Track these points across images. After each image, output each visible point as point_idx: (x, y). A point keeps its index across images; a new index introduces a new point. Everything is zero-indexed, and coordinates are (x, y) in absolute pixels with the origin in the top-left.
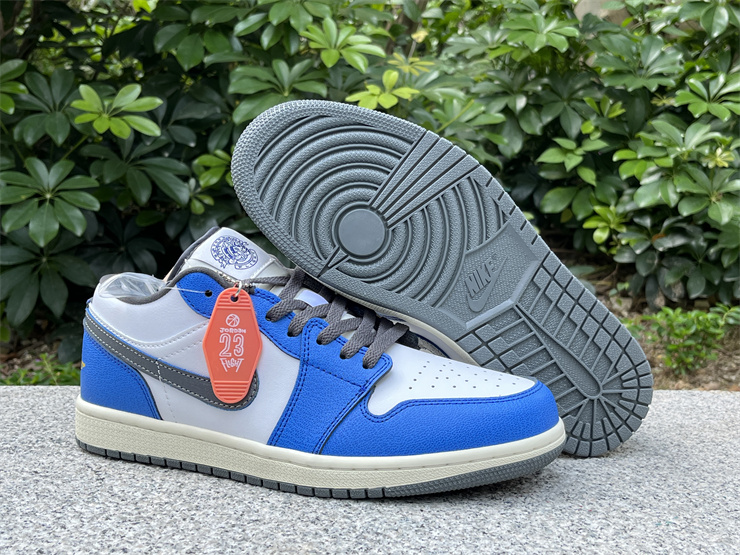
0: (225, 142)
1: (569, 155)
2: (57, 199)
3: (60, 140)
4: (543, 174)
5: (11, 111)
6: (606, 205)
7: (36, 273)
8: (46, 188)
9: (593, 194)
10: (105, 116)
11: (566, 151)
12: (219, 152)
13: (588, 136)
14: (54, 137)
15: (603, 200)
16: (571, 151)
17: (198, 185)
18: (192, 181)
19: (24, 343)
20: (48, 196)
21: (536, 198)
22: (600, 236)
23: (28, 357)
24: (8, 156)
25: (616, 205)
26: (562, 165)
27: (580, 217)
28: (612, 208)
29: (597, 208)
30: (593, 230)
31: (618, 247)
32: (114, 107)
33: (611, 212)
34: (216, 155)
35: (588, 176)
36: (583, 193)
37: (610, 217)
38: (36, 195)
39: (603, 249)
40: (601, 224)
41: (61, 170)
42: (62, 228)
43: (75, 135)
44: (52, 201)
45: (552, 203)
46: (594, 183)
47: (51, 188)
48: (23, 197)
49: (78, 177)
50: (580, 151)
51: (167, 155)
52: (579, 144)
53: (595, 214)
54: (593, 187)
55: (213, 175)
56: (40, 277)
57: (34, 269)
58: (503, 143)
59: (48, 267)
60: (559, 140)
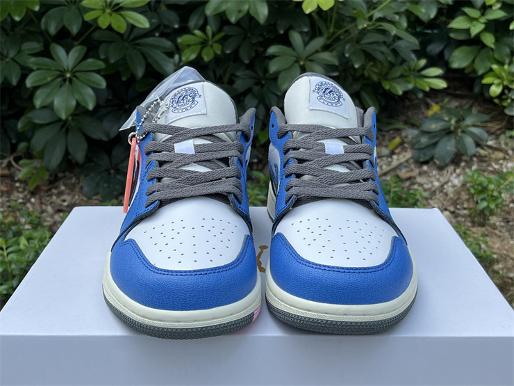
0: (201, 22)
1: (475, 23)
2: (74, 79)
3: (75, 30)
4: (452, 35)
5: (37, 8)
6: (501, 64)
7: (64, 129)
8: (66, 69)
9: (491, 53)
10: (108, 11)
11: (472, 19)
12: (197, 32)
13: (490, 6)
14: (70, 29)
15: (499, 59)
16: (476, 19)
17: (180, 60)
18: (177, 57)
19: (60, 175)
20: (68, 75)
21: (446, 53)
22: (495, 90)
23: (63, 188)
24: (38, 41)
25: (510, 64)
26: (468, 31)
27: (480, 72)
28: (506, 67)
29: (495, 67)
30: (490, 85)
31: (509, 101)
32: (114, 3)
33: (504, 70)
34: (194, 34)
35: (489, 40)
36: (483, 52)
37: (504, 74)
38: (58, 76)
39: (496, 101)
40: (497, 81)
41: (77, 54)
42: (78, 104)
43: (86, 25)
44: (70, 80)
45: (459, 60)
46: (493, 46)
47: (70, 69)
48: (49, 79)
49: (90, 60)
50: (483, 20)
51: (157, 34)
52: (483, 14)
53: (491, 70)
54: (492, 49)
55: (193, 52)
56: (67, 131)
57: (62, 126)
58: (421, 12)
59: (72, 125)
60: (467, 10)
